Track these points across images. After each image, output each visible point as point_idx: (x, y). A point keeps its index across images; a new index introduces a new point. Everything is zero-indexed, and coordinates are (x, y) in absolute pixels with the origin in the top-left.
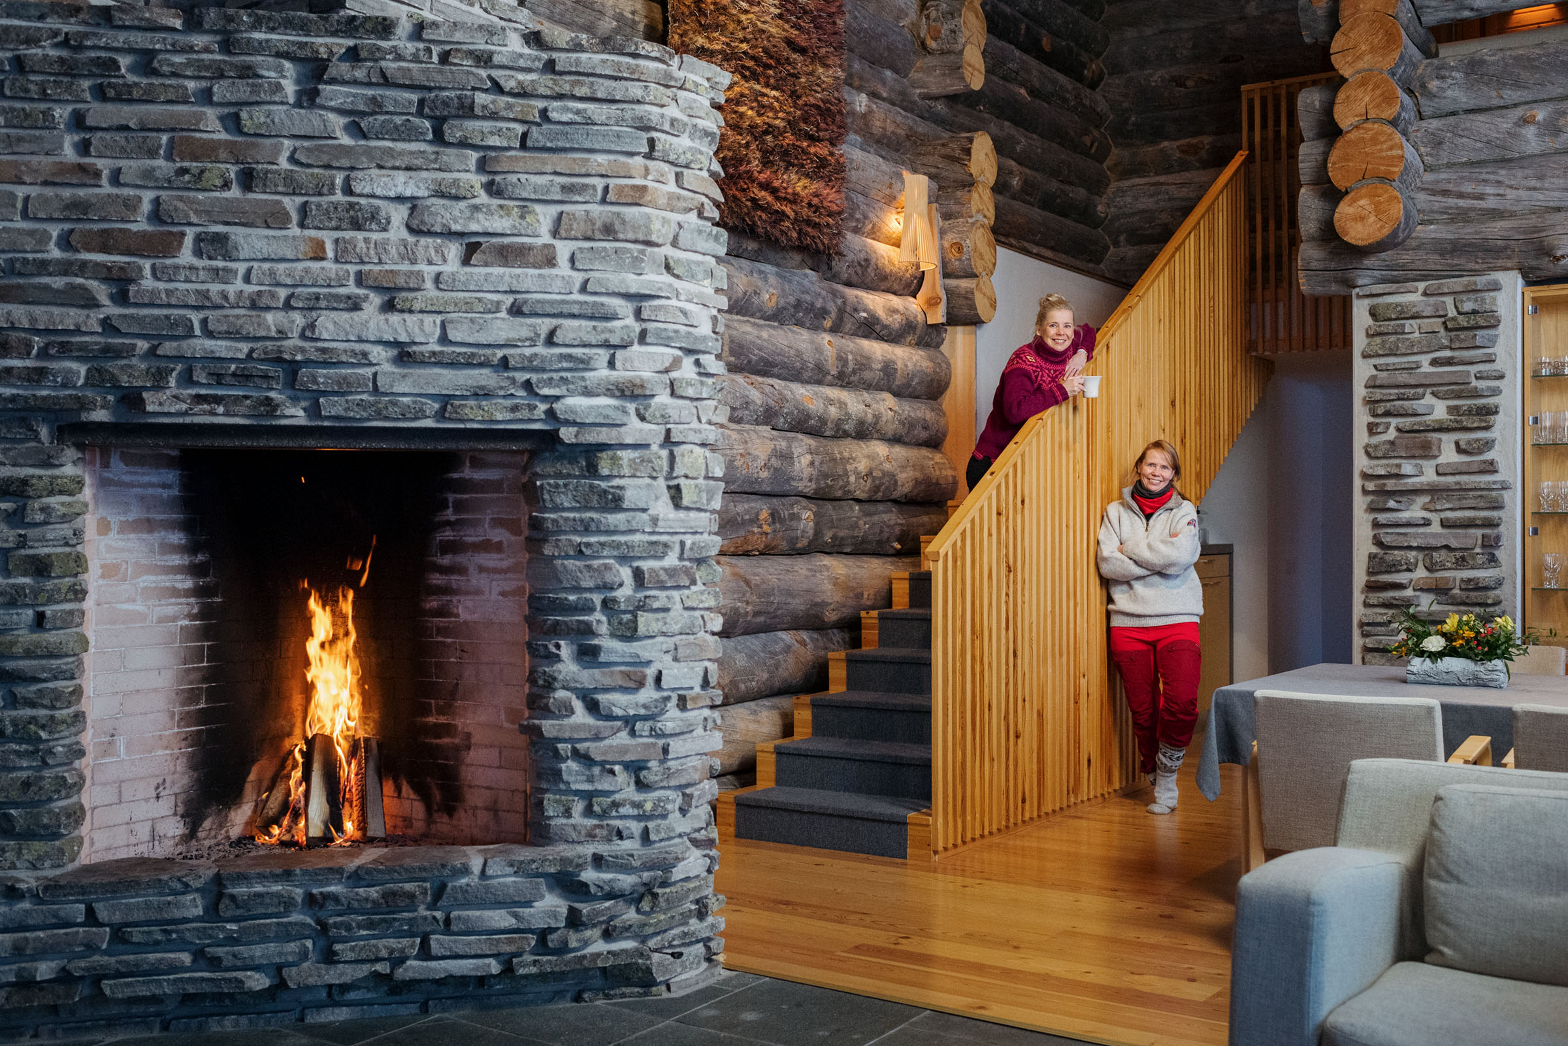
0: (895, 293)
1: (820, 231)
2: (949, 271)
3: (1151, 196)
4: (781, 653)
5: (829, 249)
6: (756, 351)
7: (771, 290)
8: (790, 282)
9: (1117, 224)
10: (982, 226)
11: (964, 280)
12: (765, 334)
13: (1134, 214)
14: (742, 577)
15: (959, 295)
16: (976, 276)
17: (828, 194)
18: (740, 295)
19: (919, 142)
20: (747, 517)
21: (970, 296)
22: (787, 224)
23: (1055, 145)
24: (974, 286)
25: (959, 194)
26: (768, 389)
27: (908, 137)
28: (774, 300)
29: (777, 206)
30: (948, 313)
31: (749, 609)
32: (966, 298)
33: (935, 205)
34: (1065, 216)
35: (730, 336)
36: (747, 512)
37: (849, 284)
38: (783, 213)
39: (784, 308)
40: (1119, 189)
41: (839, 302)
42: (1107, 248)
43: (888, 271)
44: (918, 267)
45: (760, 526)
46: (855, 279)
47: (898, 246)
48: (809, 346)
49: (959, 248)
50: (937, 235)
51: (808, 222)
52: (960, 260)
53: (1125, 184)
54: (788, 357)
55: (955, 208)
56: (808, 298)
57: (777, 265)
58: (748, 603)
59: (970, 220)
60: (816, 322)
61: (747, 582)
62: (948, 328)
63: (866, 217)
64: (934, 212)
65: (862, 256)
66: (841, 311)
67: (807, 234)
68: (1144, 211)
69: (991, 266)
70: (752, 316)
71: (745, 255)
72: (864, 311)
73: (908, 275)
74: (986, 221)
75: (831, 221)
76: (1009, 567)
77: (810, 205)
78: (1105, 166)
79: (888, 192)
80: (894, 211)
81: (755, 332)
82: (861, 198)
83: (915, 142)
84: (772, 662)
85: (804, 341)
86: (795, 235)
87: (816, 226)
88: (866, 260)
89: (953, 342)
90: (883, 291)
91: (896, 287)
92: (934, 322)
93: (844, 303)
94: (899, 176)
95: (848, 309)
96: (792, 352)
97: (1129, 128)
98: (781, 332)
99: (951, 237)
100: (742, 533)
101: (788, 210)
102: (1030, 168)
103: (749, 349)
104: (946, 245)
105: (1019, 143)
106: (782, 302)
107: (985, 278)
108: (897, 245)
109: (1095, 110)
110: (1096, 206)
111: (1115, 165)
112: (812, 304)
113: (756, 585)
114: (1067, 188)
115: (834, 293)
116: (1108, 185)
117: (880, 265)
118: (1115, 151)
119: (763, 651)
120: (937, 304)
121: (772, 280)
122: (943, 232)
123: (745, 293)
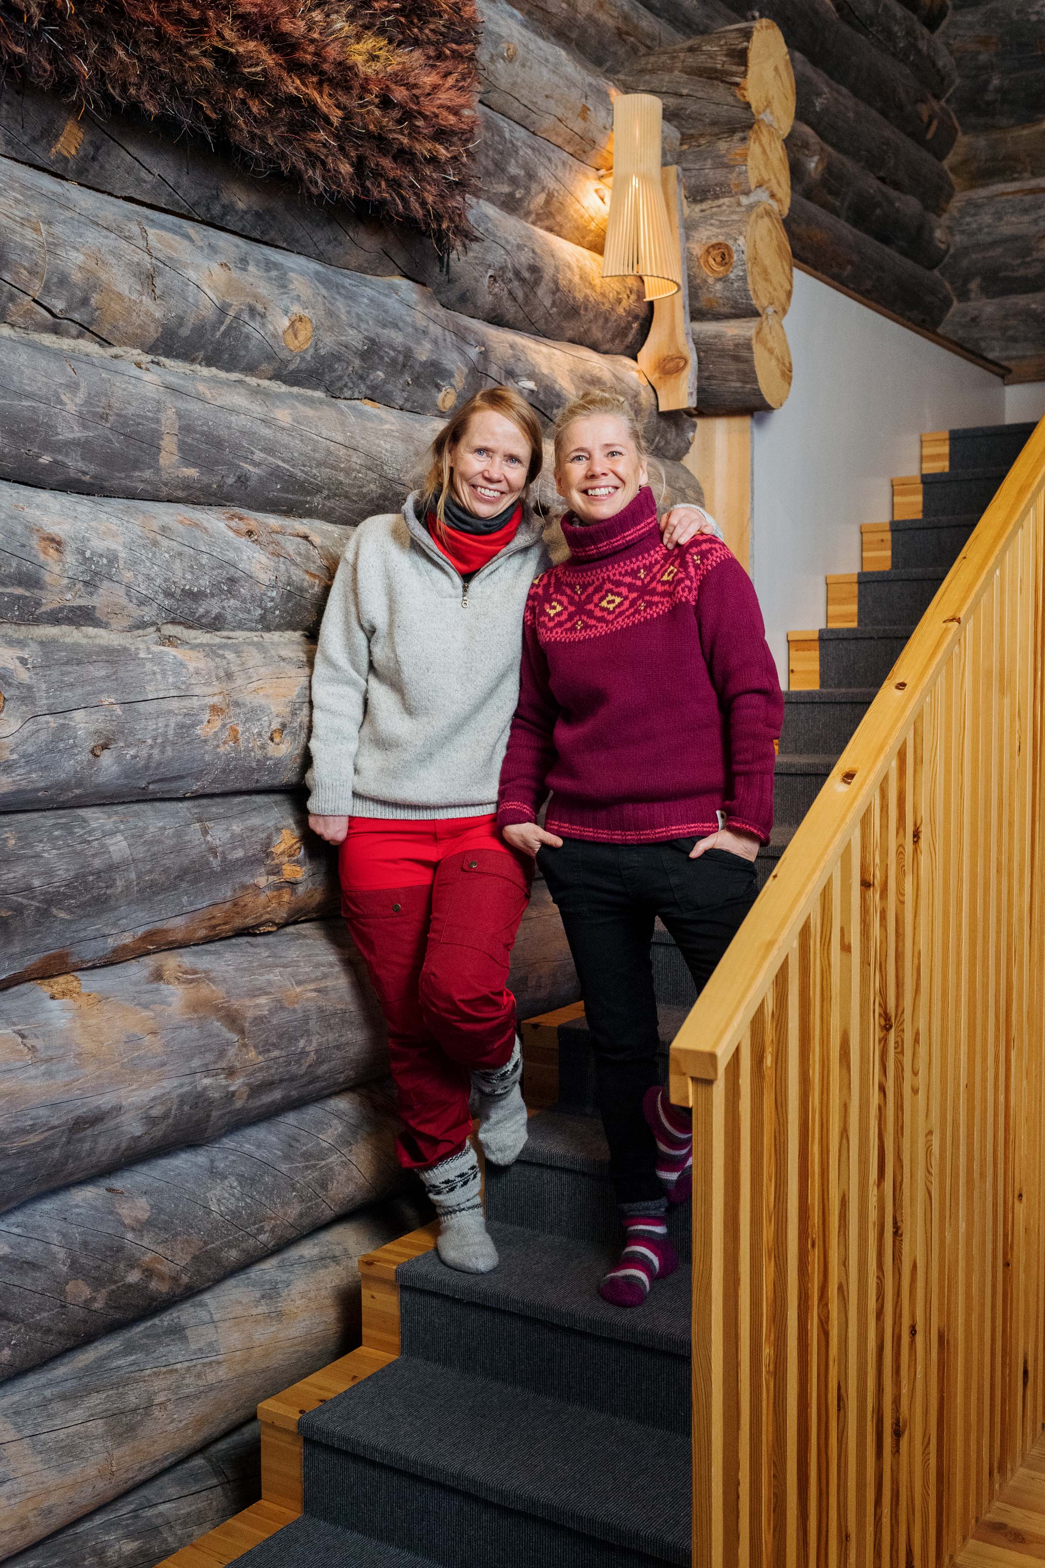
0: (595, 347)
1: (416, 172)
2: (702, 304)
3: (1025, 211)
4: (333, 1149)
5: (439, 218)
6: (258, 456)
7: (296, 309)
8: (351, 297)
9: (965, 263)
10: (768, 213)
11: (733, 323)
12: (283, 415)
13: (994, 244)
14: (217, 1009)
15: (723, 353)
16: (755, 314)
17: (435, 87)
18: (209, 313)
19: (643, 50)
20: (239, 854)
21: (744, 354)
22: (322, 135)
23: (874, 113)
24: (752, 333)
25: (722, 146)
26: (291, 546)
27: (620, 33)
28: (305, 332)
29: (292, 85)
30: (701, 390)
31: (237, 1084)
32: (736, 358)
33: (674, 169)
34: (885, 240)
35: (180, 415)
36: (237, 841)
37: (497, 320)
38: (314, 108)
39: (336, 357)
40: (970, 202)
41: (473, 353)
42: (947, 303)
43: (579, 296)
44: (641, 295)
45: (276, 871)
46: (510, 310)
47: (601, 252)
48: (400, 447)
49: (723, 253)
50: (679, 231)
51: (381, 141)
52: (724, 279)
53: (982, 193)
54: (347, 472)
55: (713, 175)
56: (397, 338)
57: (320, 257)
58: (231, 1072)
59: (744, 200)
60: (419, 395)
61: (232, 1019)
62: (699, 422)
63: (531, 176)
64: (673, 182)
65: (524, 258)
66: (477, 373)
67: (378, 174)
68: (1014, 238)
69: (783, 297)
70: (251, 369)
71: (231, 221)
72: (531, 376)
73: (621, 311)
74: (775, 205)
75: (443, 152)
76: (885, 1016)
77: (386, 103)
78: (946, 164)
79: (578, 126)
80: (591, 172)
81: (257, 409)
82: (521, 133)
83: (634, 50)
84: (311, 1175)
85: (388, 434)
86: (346, 168)
87: (405, 156)
88: (534, 269)
89: (708, 449)
90: (572, 341)
91: (597, 334)
92: (673, 407)
93: (485, 355)
94: (603, 97)
95: (494, 370)
96: (357, 460)
97: (989, 97)
98: (328, 412)
99: (706, 235)
100: (226, 892)
101: (323, 101)
102: (833, 145)
103: (236, 447)
104: (697, 250)
105: (819, 94)
106: (329, 342)
107: (772, 321)
108: (598, 248)
109: (934, 65)
110: (932, 231)
111: (964, 162)
112: (408, 354)
113: (259, 1020)
114: (893, 193)
115: (462, 336)
116: (950, 196)
117: (563, 283)
118: (963, 140)
119: (287, 1158)
120: (678, 370)
121: (299, 284)
122: (689, 227)
123: (223, 310)
